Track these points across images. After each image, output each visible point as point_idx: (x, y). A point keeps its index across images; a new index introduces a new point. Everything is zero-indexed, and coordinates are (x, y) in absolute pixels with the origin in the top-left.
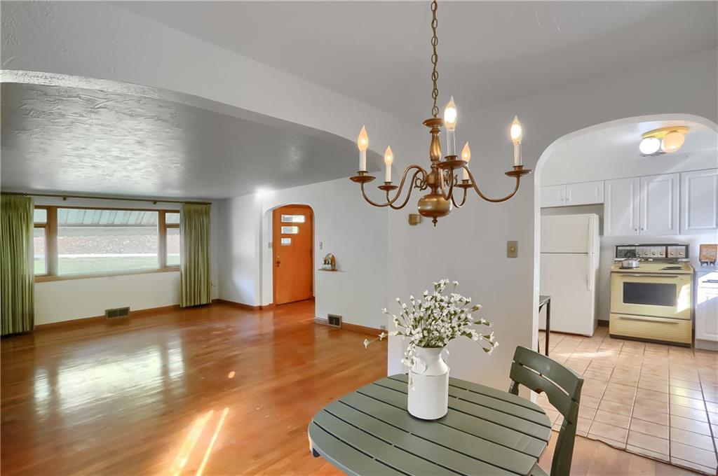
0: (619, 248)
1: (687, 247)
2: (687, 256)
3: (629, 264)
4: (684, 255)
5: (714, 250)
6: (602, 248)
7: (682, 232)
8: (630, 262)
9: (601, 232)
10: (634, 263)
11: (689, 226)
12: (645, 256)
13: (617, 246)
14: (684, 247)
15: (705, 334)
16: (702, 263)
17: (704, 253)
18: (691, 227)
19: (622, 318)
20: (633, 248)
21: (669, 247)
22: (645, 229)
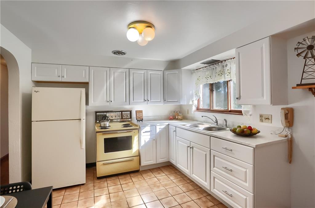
0: (98, 114)
1: (131, 112)
2: (131, 118)
3: (105, 124)
4: (129, 117)
5: (141, 113)
6: (87, 114)
7: (130, 104)
8: (105, 123)
9: (87, 103)
10: (107, 124)
11: (133, 100)
12: (111, 118)
13: (96, 112)
14: (129, 112)
15: (145, 163)
16: (138, 121)
17: (138, 115)
18: (134, 101)
19: (104, 164)
20: (105, 114)
21: (123, 112)
22: (113, 101)
